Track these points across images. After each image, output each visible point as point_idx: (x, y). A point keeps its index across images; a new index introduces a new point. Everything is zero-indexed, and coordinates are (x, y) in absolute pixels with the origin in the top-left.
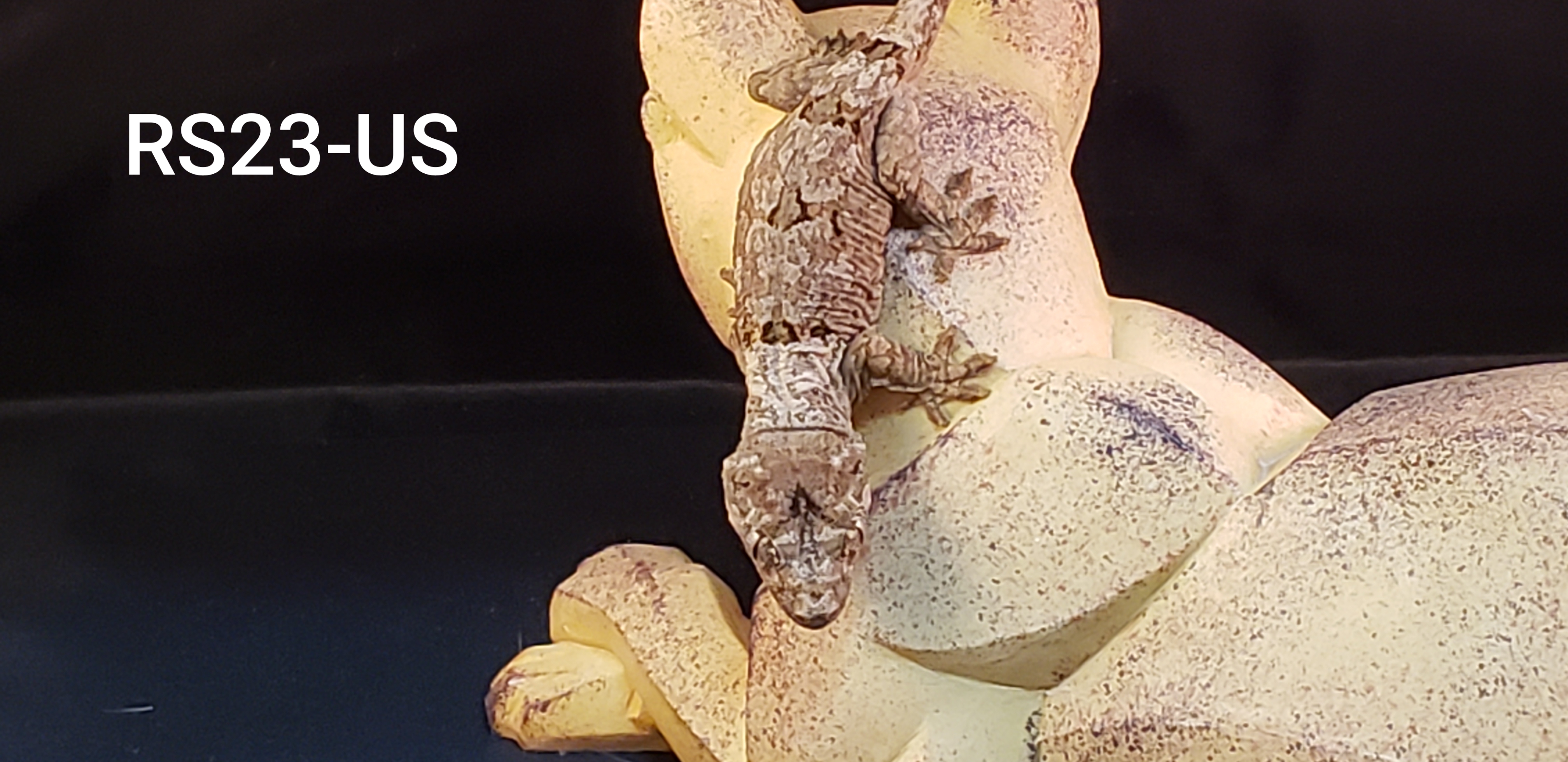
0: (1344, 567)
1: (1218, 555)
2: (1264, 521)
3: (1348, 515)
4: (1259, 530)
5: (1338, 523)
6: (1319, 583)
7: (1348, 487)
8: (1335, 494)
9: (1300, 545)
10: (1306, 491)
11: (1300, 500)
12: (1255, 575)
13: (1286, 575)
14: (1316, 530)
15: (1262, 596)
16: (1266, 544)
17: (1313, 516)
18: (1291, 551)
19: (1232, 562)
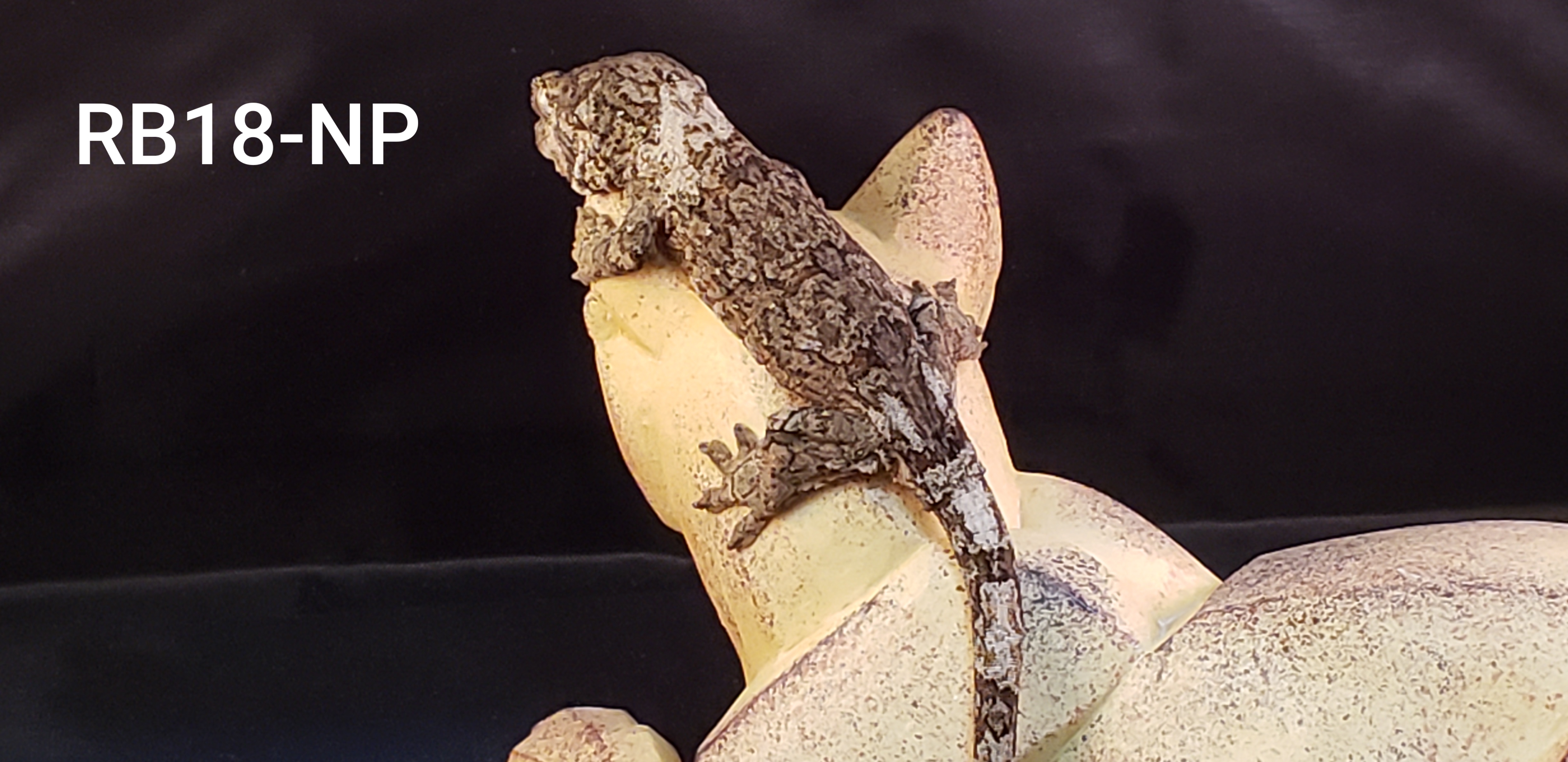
0: (1239, 717)
1: (1122, 708)
2: (1164, 676)
3: (1242, 670)
4: (1159, 684)
5: (1232, 677)
6: (1216, 733)
7: (1241, 644)
8: (1228, 650)
9: (1198, 698)
10: (1202, 648)
11: (1197, 655)
12: (1157, 726)
13: (1186, 726)
14: (1212, 683)
15: (1164, 745)
16: (1166, 698)
17: (1209, 670)
18: (1189, 704)
19: (1135, 714)
